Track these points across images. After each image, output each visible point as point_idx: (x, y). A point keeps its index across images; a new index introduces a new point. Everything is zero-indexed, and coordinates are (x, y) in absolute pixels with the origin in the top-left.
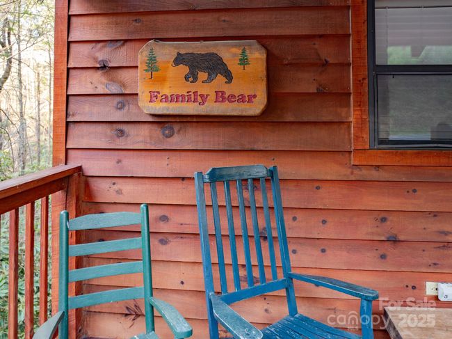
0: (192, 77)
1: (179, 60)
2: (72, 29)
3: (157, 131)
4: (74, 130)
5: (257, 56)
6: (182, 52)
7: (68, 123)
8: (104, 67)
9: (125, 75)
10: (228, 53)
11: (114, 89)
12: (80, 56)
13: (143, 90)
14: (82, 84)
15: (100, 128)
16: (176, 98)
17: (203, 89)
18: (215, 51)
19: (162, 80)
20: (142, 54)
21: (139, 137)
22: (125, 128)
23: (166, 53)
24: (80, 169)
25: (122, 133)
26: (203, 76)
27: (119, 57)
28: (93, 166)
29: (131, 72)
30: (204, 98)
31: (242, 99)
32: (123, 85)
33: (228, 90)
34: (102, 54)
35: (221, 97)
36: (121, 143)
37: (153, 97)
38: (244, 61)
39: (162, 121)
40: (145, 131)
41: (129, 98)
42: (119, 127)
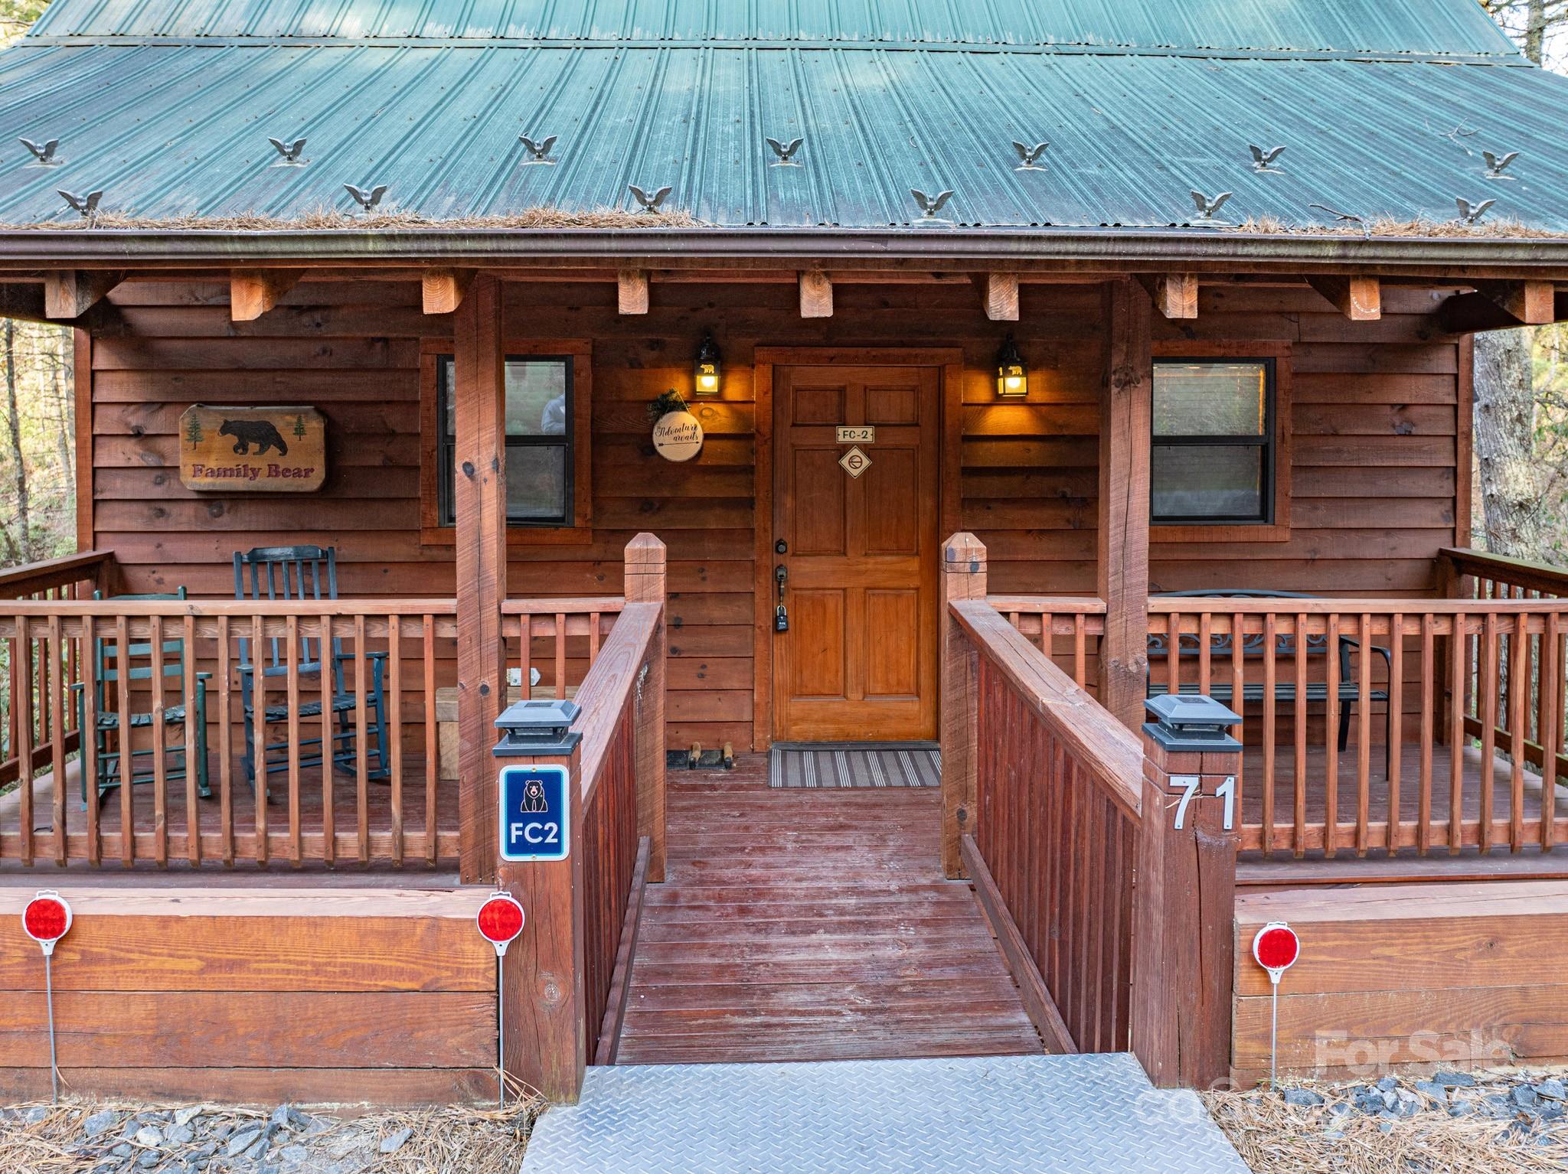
0: (241, 447)
1: (226, 428)
2: (97, 388)
3: (204, 510)
4: (103, 510)
5: (315, 427)
6: (230, 419)
7: (95, 502)
8: (138, 435)
9: (165, 445)
10: (282, 421)
11: (152, 461)
12: (108, 421)
13: (185, 461)
14: (110, 455)
15: (135, 507)
16: (223, 472)
17: (255, 462)
18: (267, 419)
19: (208, 452)
20: (183, 421)
21: (184, 517)
22: (165, 506)
23: (211, 420)
24: (111, 556)
25: (161, 513)
26: (254, 447)
27: (156, 423)
28: (127, 552)
29: (171, 441)
30: (255, 472)
31: (298, 473)
32: (162, 456)
33: (283, 463)
34: (135, 419)
35: (274, 471)
36: (160, 525)
37: (198, 470)
38: (300, 431)
39: (209, 498)
40: (189, 510)
41: (166, 471)
42: (158, 506)
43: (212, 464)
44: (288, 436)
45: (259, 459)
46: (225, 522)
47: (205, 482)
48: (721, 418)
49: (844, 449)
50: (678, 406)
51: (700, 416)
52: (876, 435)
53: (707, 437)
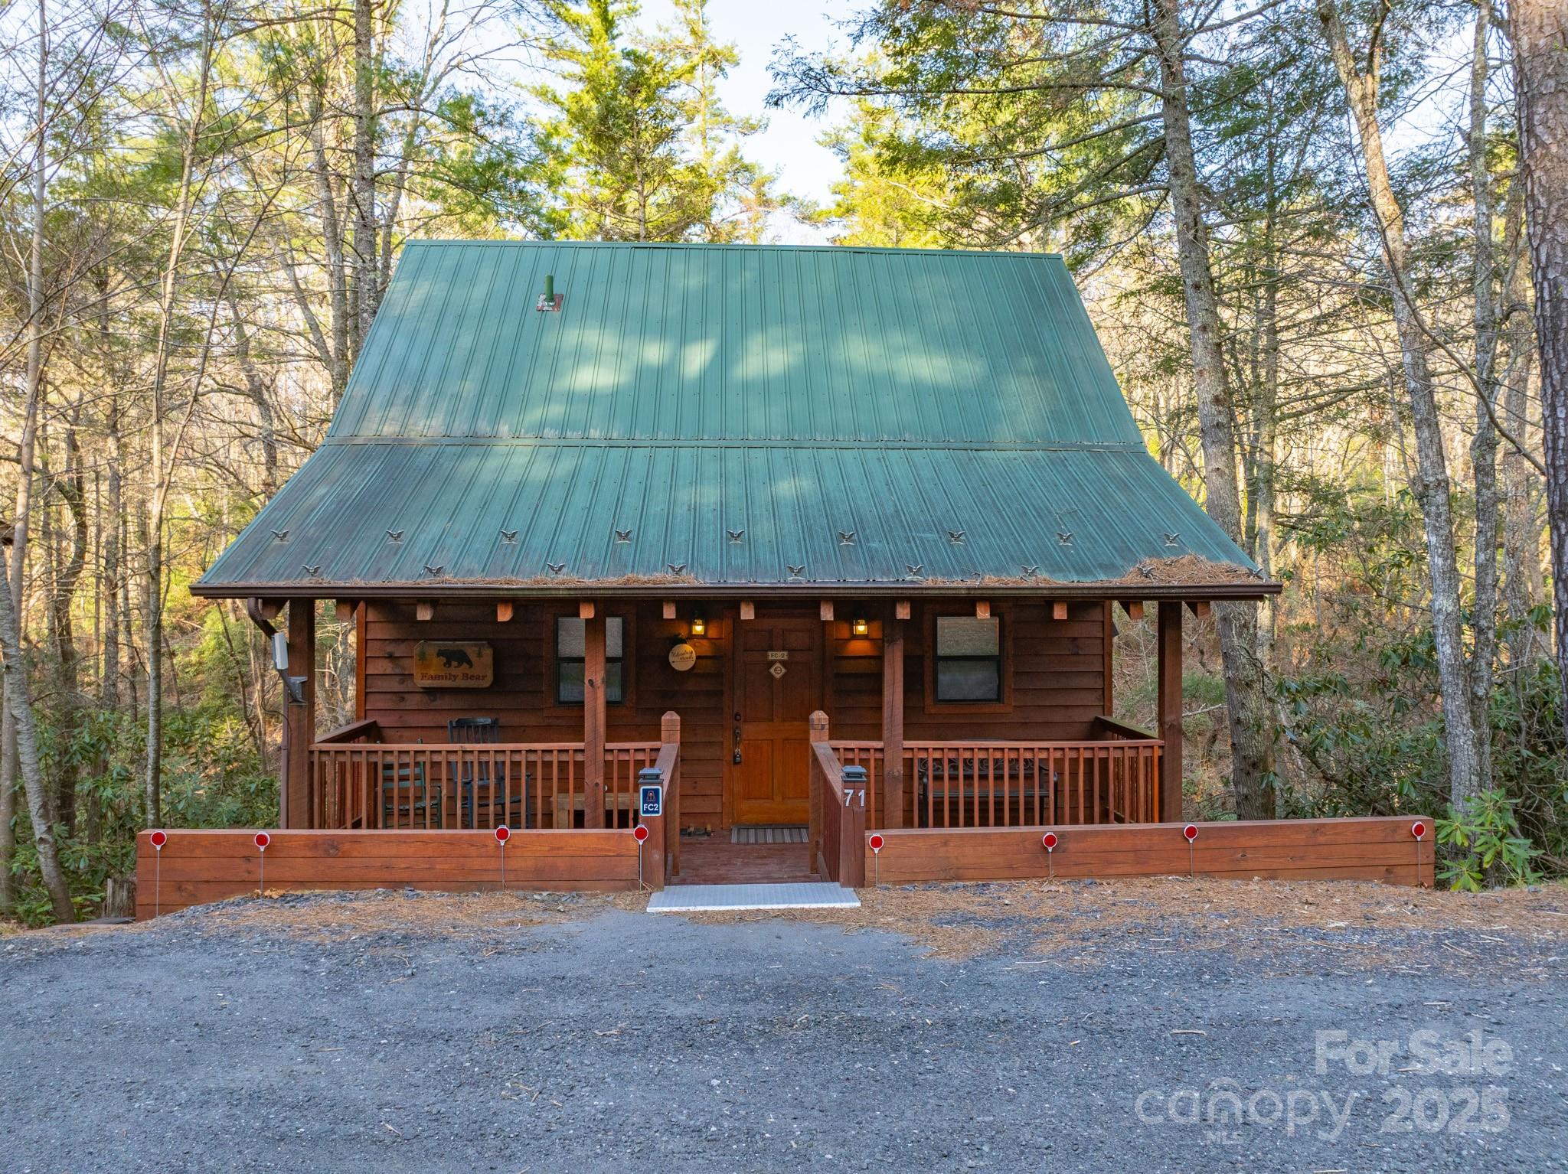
0: (448, 664)
1: (440, 654)
2: (369, 633)
3: (426, 698)
5: (488, 653)
7: (366, 693)
8: (391, 657)
9: (406, 662)
11: (398, 671)
12: (374, 649)
13: (417, 673)
14: (375, 667)
15: (388, 696)
16: (438, 677)
19: (429, 666)
20: (416, 649)
21: (413, 702)
22: (406, 696)
24: (375, 722)
25: (403, 699)
27: (399, 650)
29: (409, 660)
30: (455, 677)
31: (478, 678)
32: (403, 668)
34: (389, 648)
35: (466, 676)
36: (402, 706)
37: (423, 677)
38: (480, 655)
39: (428, 691)
40: (418, 697)
41: (407, 677)
42: (400, 696)
43: (432, 673)
44: (473, 657)
45: (457, 670)
46: (438, 704)
47: (428, 683)
48: (706, 648)
49: (772, 663)
50: (683, 641)
51: (694, 646)
52: (789, 656)
53: (698, 658)
